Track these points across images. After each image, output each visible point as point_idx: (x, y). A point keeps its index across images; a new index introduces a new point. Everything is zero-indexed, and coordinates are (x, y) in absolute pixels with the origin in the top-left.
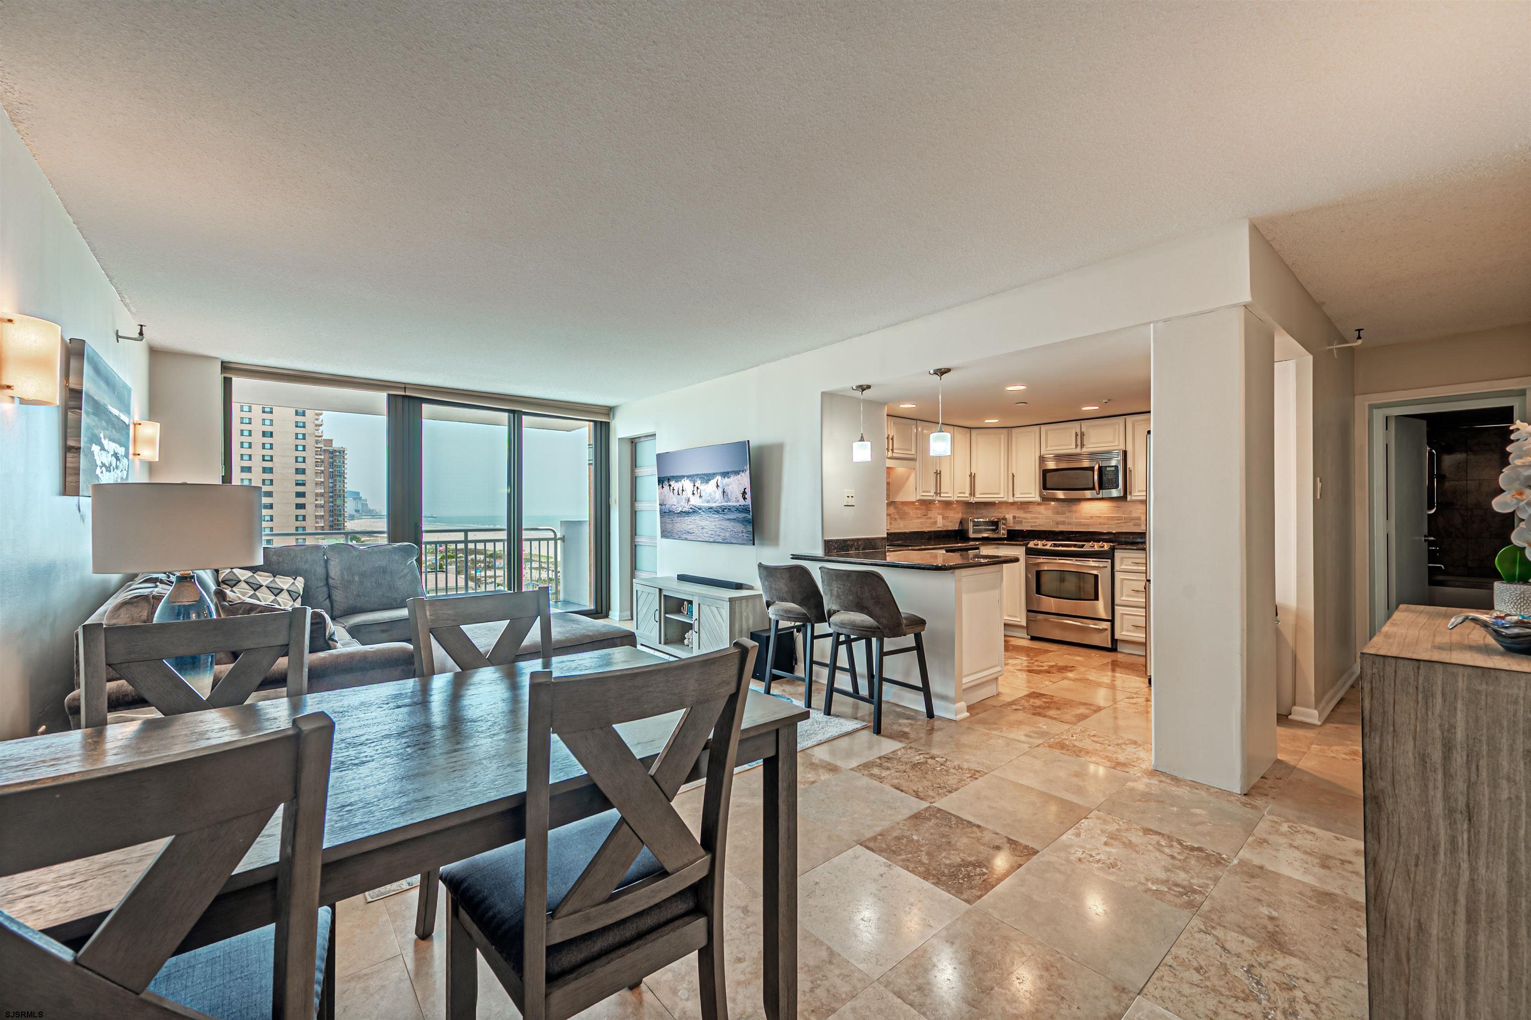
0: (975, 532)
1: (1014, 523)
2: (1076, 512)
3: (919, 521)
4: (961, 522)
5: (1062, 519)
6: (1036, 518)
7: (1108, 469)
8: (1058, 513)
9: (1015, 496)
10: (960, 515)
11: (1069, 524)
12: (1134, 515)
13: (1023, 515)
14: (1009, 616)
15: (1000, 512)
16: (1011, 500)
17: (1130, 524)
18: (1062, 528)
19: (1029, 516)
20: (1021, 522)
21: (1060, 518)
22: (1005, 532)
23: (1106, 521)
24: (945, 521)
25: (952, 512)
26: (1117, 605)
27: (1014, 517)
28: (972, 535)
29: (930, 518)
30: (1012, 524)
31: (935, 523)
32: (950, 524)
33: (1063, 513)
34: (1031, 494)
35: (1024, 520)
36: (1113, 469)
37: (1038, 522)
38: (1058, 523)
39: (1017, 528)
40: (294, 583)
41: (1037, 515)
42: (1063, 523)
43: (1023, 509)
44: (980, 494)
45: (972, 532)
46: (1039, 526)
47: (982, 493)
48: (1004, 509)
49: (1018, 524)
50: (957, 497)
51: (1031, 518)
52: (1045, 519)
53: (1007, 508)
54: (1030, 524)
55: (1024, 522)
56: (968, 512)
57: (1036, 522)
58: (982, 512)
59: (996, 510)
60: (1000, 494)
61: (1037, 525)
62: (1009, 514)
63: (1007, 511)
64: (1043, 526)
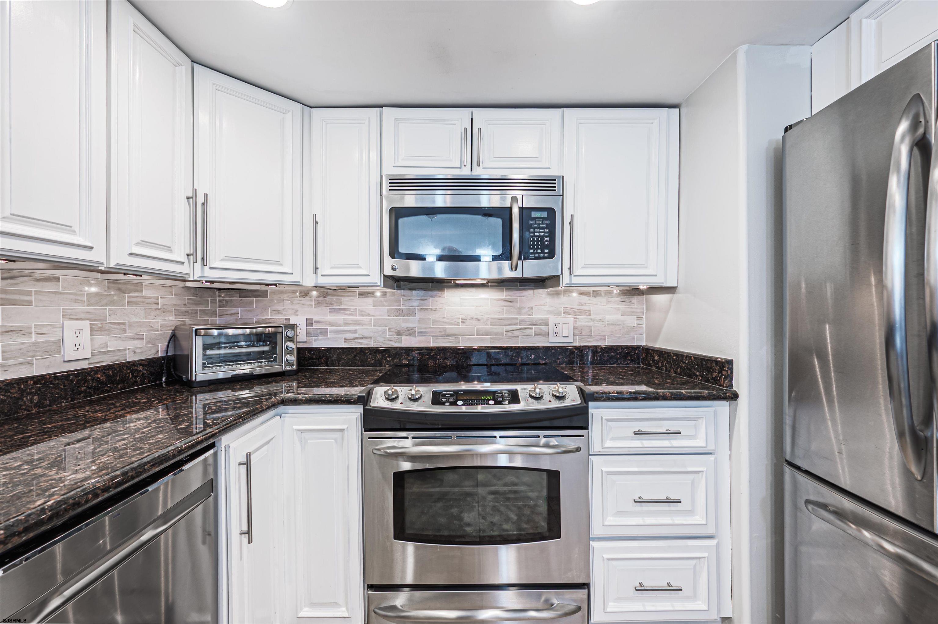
0: (209, 362)
1: (308, 334)
2: (435, 310)
4: (174, 338)
5: (411, 326)
6: (357, 323)
7: (534, 214)
8: (400, 313)
9: (319, 272)
10: (172, 320)
11: (421, 333)
12: (537, 316)
13: (330, 318)
14: (313, 604)
15: (278, 312)
16: (309, 281)
17: (527, 332)
18: (406, 342)
19: (339, 318)
20: (324, 332)
21: (403, 323)
22: (292, 358)
23: (488, 328)
24: (101, 339)
25: (141, 310)
26: (594, 539)
27: (310, 323)
28: (204, 373)
30: (305, 338)
31: (58, 346)
32: (136, 344)
33: (411, 313)
34: (357, 266)
35: (330, 328)
36: (545, 214)
37: (361, 331)
38: (399, 333)
39: (315, 345)
41: (359, 318)
42: (411, 332)
43: (327, 304)
44: (222, 260)
45: (204, 366)
46: (362, 338)
47: (228, 259)
48: (286, 306)
49: (317, 335)
50: (131, 254)
51: (346, 324)
52: (374, 326)
53: (292, 303)
54: (343, 336)
55: (331, 332)
56: (201, 310)
57: (355, 331)
58: (234, 310)
59: (269, 307)
60: (281, 265)
61: (358, 336)
62: (297, 315)
63: (293, 309)
64: (371, 338)
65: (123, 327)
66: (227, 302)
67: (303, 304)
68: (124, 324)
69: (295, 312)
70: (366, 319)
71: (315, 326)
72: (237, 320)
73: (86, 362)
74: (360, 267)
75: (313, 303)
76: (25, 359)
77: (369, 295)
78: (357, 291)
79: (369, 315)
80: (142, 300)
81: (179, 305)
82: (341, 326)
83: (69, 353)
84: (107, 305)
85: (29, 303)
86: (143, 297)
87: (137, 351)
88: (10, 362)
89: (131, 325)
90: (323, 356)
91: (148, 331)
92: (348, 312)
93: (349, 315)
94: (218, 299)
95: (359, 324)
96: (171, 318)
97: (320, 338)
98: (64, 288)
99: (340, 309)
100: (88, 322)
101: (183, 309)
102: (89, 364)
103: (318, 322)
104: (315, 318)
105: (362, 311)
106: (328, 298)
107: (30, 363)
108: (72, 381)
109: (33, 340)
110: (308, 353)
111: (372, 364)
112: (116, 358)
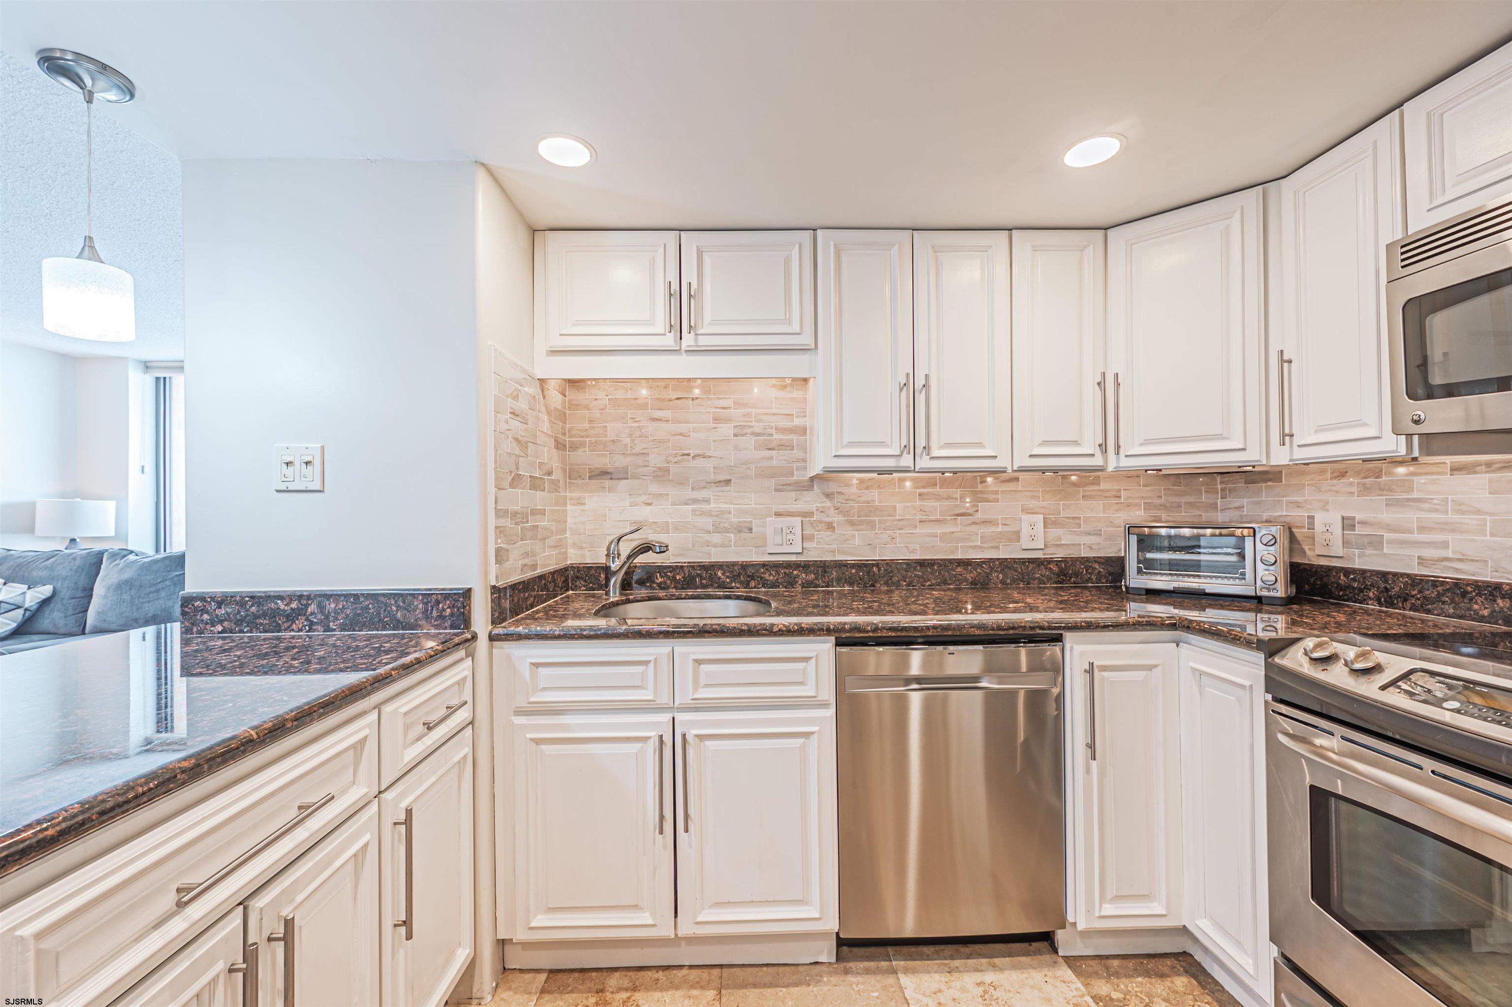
1: (1346, 543)
3: (939, 530)
9: (1302, 438)
13: (1387, 516)
15: (1298, 505)
19: (1410, 517)
20: (1376, 542)
24: (1054, 532)
25: (1099, 504)
27: (1348, 524)
28: (1134, 580)
29: (985, 522)
30: (1338, 549)
31: (1017, 535)
32: (1093, 540)
34: (1359, 424)
35: (1387, 536)
37: (1456, 544)
39: (1358, 564)
40: (24, 593)
41: (1452, 517)
43: (1383, 490)
44: (1141, 445)
45: (1139, 571)
46: (1461, 560)
47: (1147, 442)
48: (1308, 495)
49: (1362, 547)
50: (1031, 456)
51: (1422, 529)
52: (1492, 535)
53: (1319, 490)
54: (1416, 552)
55: (1390, 542)
56: (1186, 503)
57: (1445, 545)
58: (1237, 502)
59: (1283, 497)
60: (1227, 438)
61: (1451, 555)
62: (1328, 511)
63: (1320, 500)
64: (1485, 562)
65: (1077, 521)
66: (1230, 491)
67: (1336, 492)
68: (1079, 518)
69: (1324, 506)
70: (1471, 520)
71: (1359, 530)
72: (1241, 516)
73: (1041, 552)
74: (1365, 425)
75: (1354, 489)
76: (995, 544)
77: (1478, 468)
78: (1448, 462)
79: (1478, 512)
80: (1099, 493)
81: (1150, 498)
82: (1411, 532)
83: (1025, 543)
84: (1060, 500)
85: (997, 501)
86: (1103, 491)
87: (1094, 547)
88: (985, 545)
89: (1086, 519)
90: (1372, 585)
91: (1107, 526)
92: (1426, 506)
93: (1430, 510)
94: (1219, 487)
95: (1453, 531)
96: (1138, 513)
97: (1368, 551)
98: (1022, 486)
99: (1408, 500)
100: (1042, 516)
101: (1157, 501)
102: (1044, 554)
103: (1363, 523)
104: (1359, 516)
105: (1461, 504)
106: (1384, 478)
107: (997, 548)
108: (1028, 567)
109: (1000, 530)
110: (1344, 576)
111: (1483, 617)
112: (1070, 552)
